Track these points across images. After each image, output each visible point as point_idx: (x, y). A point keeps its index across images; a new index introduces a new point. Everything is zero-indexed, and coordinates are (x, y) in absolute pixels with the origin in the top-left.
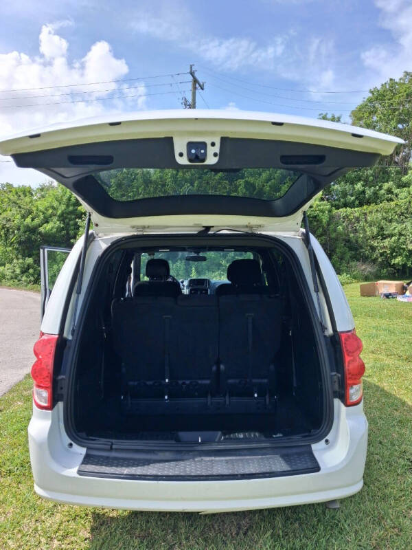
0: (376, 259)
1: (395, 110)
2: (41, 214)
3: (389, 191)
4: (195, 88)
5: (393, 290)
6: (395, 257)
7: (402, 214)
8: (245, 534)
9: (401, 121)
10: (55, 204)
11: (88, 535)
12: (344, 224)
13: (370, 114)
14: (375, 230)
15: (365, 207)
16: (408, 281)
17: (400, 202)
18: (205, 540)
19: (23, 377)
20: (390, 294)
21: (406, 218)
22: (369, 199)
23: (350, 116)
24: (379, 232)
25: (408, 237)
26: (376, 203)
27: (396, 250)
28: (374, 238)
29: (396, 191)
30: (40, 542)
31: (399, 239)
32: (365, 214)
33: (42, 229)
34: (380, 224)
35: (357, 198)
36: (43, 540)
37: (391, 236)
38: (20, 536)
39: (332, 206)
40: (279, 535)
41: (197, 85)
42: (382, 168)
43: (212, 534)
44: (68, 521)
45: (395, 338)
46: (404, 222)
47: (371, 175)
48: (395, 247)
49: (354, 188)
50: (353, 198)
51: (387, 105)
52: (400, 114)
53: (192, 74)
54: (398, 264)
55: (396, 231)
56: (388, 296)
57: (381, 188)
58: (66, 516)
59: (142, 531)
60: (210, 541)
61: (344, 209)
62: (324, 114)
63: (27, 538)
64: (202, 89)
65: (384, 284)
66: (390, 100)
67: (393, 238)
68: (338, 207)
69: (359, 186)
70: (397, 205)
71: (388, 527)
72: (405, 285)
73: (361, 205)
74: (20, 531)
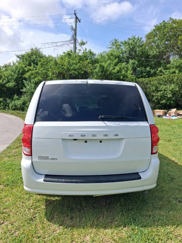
0: (154, 101)
1: (165, 35)
2: (6, 78)
3: (161, 71)
4: (76, 21)
5: (161, 114)
6: (162, 100)
7: (166, 81)
8: (109, 205)
9: (167, 40)
10: (13, 73)
11: (45, 207)
12: (141, 85)
13: (154, 36)
14: (154, 88)
15: (150, 78)
16: (167, 110)
17: (165, 76)
18: (93, 207)
19: (6, 148)
20: (160, 115)
21: (168, 83)
22: (152, 75)
23: (145, 37)
24: (156, 89)
25: (168, 91)
26: (155, 76)
27: (163, 97)
28: (154, 92)
29: (164, 71)
30: (25, 210)
31: (164, 92)
32: (150, 81)
33: (7, 85)
34: (156, 85)
35: (147, 74)
36: (26, 209)
37: (161, 91)
38: (16, 208)
39: (136, 77)
40: (123, 205)
41: (78, 20)
42: (158, 61)
43: (96, 205)
44: (36, 202)
45: (163, 133)
46: (166, 85)
47: (153, 64)
48: (162, 96)
49: (146, 70)
50: (145, 74)
51: (162, 32)
52: (167, 37)
53: (75, 14)
54: (163, 103)
55: (163, 89)
56: (159, 116)
57: (157, 70)
58: (34, 200)
59: (67, 205)
60: (95, 208)
61: (141, 79)
62: (134, 36)
63: (20, 209)
64: (80, 22)
65: (158, 111)
66: (163, 30)
67: (162, 92)
68: (139, 78)
69: (148, 69)
70: (164, 77)
71: (164, 201)
72: (166, 112)
73: (149, 77)
74: (16, 206)
